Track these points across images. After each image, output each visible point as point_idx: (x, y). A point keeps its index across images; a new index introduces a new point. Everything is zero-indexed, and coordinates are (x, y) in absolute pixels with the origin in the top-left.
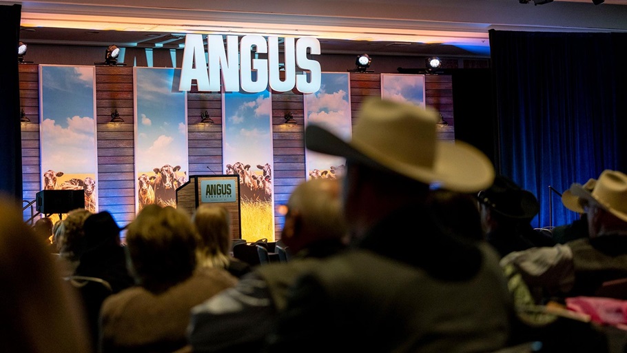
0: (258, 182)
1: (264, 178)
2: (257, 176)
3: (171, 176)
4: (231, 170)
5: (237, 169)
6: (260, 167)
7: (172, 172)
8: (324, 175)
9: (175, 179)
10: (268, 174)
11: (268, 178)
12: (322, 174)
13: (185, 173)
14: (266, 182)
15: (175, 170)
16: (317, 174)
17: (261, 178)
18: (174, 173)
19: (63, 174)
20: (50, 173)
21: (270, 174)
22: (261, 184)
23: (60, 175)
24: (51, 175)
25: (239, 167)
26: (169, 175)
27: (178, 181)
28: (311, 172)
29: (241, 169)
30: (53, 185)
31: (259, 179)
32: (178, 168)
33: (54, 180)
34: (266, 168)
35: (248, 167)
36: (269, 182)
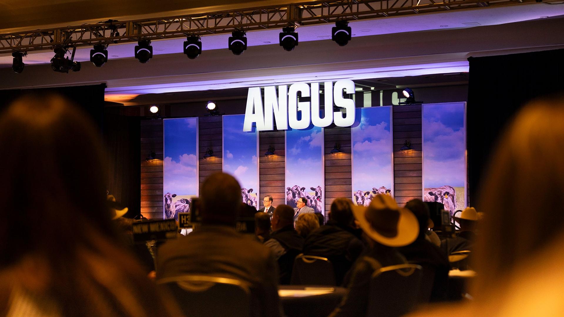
0: (311, 201)
1: (316, 197)
2: (310, 196)
3: (247, 196)
4: (290, 192)
5: (295, 191)
6: (313, 189)
7: (247, 193)
8: (367, 195)
9: (249, 199)
10: (319, 195)
11: (319, 198)
12: (365, 194)
13: (256, 194)
14: (318, 201)
15: (249, 192)
16: (360, 194)
17: (314, 198)
18: (248, 194)
19: (176, 195)
20: (168, 194)
21: (321, 194)
22: (313, 203)
23: (174, 196)
24: (169, 196)
25: (297, 189)
26: (245, 196)
27: (251, 201)
28: (355, 192)
29: (298, 190)
30: (170, 203)
31: (312, 199)
32: (251, 190)
33: (171, 200)
34: (318, 190)
35: (303, 189)
36: (320, 201)
